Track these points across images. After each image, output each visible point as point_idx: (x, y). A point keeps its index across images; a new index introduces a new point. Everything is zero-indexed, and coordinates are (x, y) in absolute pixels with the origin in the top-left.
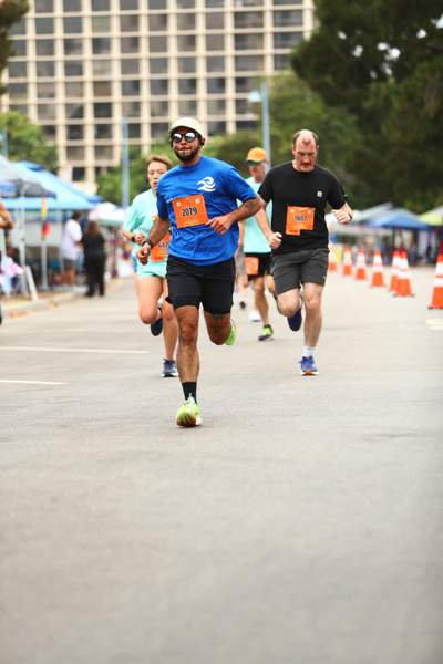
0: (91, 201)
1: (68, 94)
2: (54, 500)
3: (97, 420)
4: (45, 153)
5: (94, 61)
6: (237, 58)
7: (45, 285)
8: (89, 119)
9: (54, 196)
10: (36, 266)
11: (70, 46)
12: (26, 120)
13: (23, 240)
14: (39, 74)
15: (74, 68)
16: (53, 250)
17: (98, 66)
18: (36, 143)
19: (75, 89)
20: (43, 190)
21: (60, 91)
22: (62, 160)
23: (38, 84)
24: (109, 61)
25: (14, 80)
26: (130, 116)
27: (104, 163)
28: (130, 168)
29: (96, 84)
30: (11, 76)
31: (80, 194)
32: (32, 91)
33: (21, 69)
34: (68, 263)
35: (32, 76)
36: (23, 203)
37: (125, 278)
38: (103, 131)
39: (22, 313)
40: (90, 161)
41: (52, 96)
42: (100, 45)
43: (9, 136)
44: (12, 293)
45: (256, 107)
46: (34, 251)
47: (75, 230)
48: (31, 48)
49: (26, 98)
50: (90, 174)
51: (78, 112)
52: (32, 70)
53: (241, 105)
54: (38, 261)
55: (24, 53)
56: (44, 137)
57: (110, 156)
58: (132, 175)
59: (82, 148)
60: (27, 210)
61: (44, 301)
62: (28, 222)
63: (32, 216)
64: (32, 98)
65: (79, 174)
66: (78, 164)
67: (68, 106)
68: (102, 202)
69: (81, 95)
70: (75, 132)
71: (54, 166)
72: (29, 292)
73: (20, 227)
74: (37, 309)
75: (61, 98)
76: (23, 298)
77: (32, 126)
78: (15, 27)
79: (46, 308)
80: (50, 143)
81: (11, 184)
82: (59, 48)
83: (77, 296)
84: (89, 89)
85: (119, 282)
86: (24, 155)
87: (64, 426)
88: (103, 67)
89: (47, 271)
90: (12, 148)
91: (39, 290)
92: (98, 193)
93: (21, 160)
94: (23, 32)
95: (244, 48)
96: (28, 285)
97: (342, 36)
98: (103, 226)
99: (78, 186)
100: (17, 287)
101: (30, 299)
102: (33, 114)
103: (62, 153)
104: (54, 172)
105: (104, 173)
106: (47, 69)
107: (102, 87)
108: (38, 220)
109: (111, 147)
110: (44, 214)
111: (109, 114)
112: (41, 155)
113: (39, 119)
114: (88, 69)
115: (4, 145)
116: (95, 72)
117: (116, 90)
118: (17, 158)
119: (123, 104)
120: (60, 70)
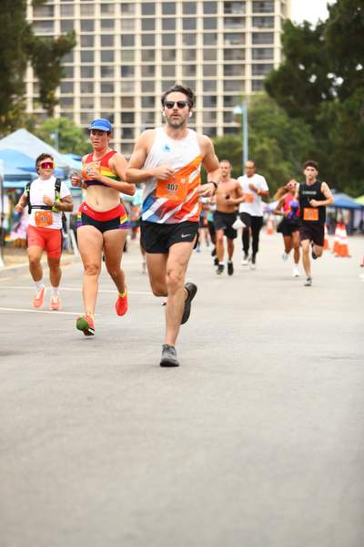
1: (103, 105)
2: (89, 399)
4: (85, 148)
5: (122, 82)
6: (225, 82)
8: (118, 124)
11: (105, 71)
12: (73, 124)
14: (82, 91)
15: (107, 87)
17: (125, 86)
18: (79, 141)
19: (108, 102)
21: (97, 103)
23: (82, 98)
24: (133, 82)
25: (64, 95)
26: (147, 122)
29: (123, 98)
30: (62, 92)
32: (77, 103)
33: (70, 87)
35: (77, 93)
38: (127, 133)
41: (92, 107)
42: (126, 71)
43: (60, 135)
45: (239, 118)
48: (77, 72)
49: (72, 108)
52: (77, 88)
53: (227, 116)
55: (72, 76)
56: (85, 136)
59: (113, 144)
64: (77, 108)
67: (103, 115)
69: (113, 107)
72: (72, 248)
75: (98, 109)
76: (68, 253)
77: (77, 128)
78: (66, 57)
81: (61, 170)
82: (97, 72)
84: (118, 103)
86: (70, 149)
88: (128, 86)
90: (62, 144)
93: (69, 153)
94: (72, 61)
95: (230, 75)
96: (72, 243)
97: (302, 67)
101: (73, 253)
102: (77, 119)
106: (88, 87)
107: (127, 101)
111: (132, 122)
112: (81, 149)
113: (82, 123)
114: (118, 88)
115: (56, 141)
116: (123, 90)
117: (138, 103)
118: (64, 151)
119: (142, 113)
120: (97, 88)
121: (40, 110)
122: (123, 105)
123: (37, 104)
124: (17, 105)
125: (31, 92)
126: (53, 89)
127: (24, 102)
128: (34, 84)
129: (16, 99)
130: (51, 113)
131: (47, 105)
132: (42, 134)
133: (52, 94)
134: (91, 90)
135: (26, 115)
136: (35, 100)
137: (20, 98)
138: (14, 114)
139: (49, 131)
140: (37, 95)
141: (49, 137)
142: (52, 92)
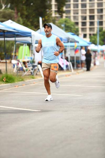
0: (88, 44)
1: (82, 13)
2: (81, 129)
3: (92, 106)
5: (90, 3)
7: (75, 67)
8: (88, 20)
9: (78, 42)
10: (73, 62)
12: (70, 21)
13: (69, 55)
14: (74, 7)
15: (84, 6)
16: (78, 58)
17: (91, 5)
18: (72, 27)
19: (84, 11)
20: (75, 40)
21: (80, 12)
22: (80, 32)
23: (74, 10)
24: (94, 3)
26: (100, 19)
27: (92, 33)
28: (99, 34)
29: (90, 10)
30: (66, 8)
31: (86, 41)
32: (72, 12)
33: (69, 6)
34: (82, 61)
35: (72, 8)
36: (69, 44)
37: (98, 66)
38: (92, 24)
39: (69, 75)
40: (88, 32)
41: (78, 13)
43: (65, 25)
44: (66, 70)
46: (72, 58)
47: (84, 52)
49: (70, 14)
50: (88, 36)
51: (85, 18)
52: (72, 6)
54: (74, 61)
55: (70, 2)
56: (75, 25)
57: (94, 31)
58: (100, 36)
59: (86, 28)
60: (71, 46)
61: (75, 72)
62: (71, 49)
63: (72, 48)
64: (72, 14)
65: (85, 36)
66: (85, 33)
67: (82, 17)
68: (91, 44)
69: (86, 13)
70: (84, 24)
71: (78, 34)
72: (71, 69)
73: (69, 51)
74: (73, 74)
75: (80, 14)
77: (72, 22)
79: (76, 74)
80: (77, 27)
81: (66, 39)
83: (84, 71)
84: (88, 12)
85: (96, 67)
86: (69, 31)
87: (82, 108)
88: (92, 5)
89: (76, 63)
90: (66, 28)
91: (74, 69)
92: (90, 41)
93: (69, 32)
96: (70, 67)
98: (91, 51)
99: (85, 39)
100: (68, 68)
101: (71, 71)
102: (72, 19)
103: (80, 30)
104: (78, 35)
105: (92, 36)
106: (76, 6)
107: (92, 11)
108: (73, 49)
109: (94, 28)
110: (75, 47)
111: (94, 19)
112: (74, 31)
113: (74, 20)
114: (88, 5)
115: (64, 27)
116: (90, 7)
117: (96, 11)
118: (67, 31)
119: (98, 16)
120: (80, 6)
121: (58, 15)
122: (90, 12)
123: (56, 13)
124: (49, 14)
125: (54, 8)
126: (63, 7)
127: (52, 12)
128: (55, 5)
129: (48, 11)
130: (62, 17)
131: (60, 13)
132: (59, 25)
133: (63, 9)
134: (78, 7)
135: (52, 17)
136: (55, 11)
137: (50, 11)
138: (47, 17)
139: (61, 23)
140: (56, 10)
141: (61, 26)
142: (62, 8)
